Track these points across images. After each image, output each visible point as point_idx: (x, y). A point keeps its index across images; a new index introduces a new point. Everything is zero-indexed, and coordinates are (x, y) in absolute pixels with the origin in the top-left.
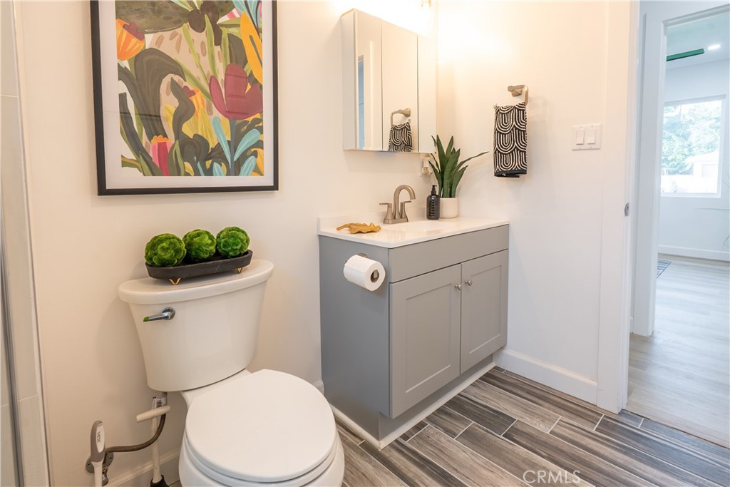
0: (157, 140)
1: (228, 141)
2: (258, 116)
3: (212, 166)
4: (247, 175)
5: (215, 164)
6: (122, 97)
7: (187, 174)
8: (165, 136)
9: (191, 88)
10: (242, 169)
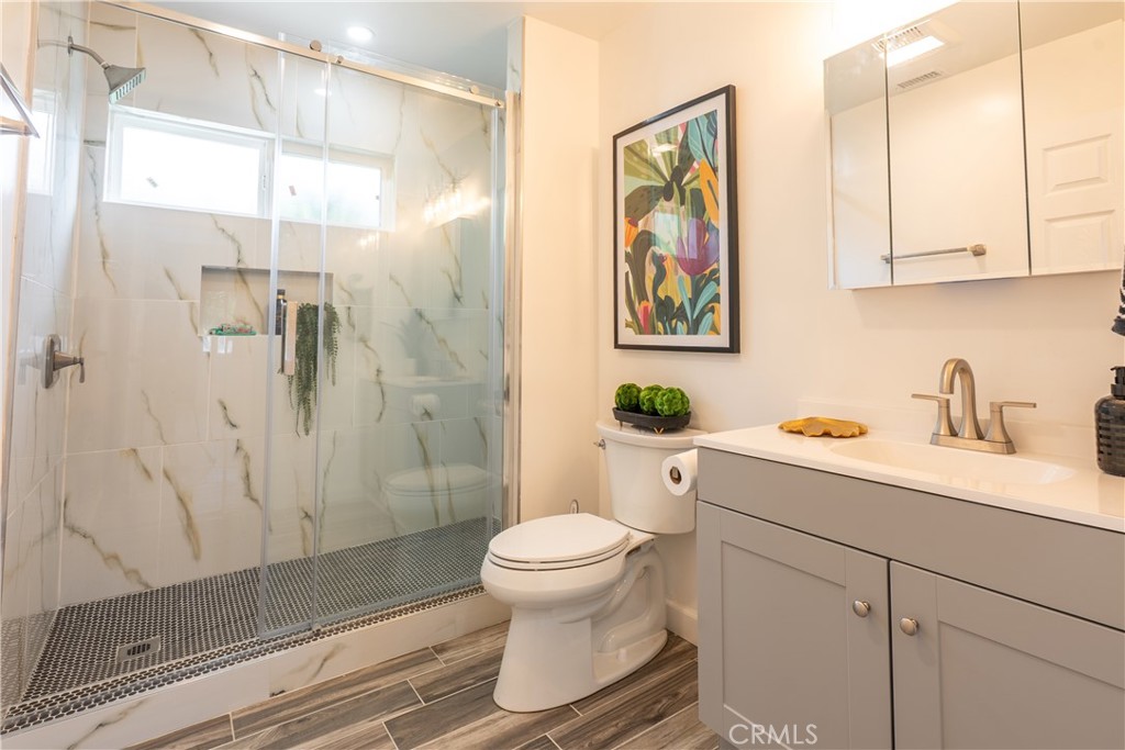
0: (644, 303)
1: (690, 298)
2: (715, 266)
3: (676, 325)
4: (704, 334)
5: (679, 323)
6: (627, 274)
7: (659, 333)
8: (648, 301)
9: (664, 254)
10: (701, 327)
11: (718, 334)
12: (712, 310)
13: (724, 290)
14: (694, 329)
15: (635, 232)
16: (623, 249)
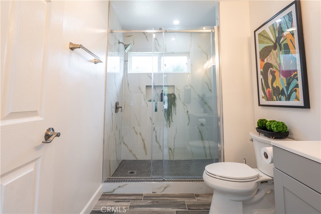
0: (268, 89)
1: (286, 87)
2: (295, 73)
3: (281, 97)
4: (293, 101)
5: (282, 96)
6: (262, 79)
7: (275, 100)
8: (270, 88)
9: (275, 70)
10: (291, 98)
11: (299, 100)
12: (296, 91)
13: (300, 82)
14: (288, 98)
15: (263, 64)
16: (260, 70)
